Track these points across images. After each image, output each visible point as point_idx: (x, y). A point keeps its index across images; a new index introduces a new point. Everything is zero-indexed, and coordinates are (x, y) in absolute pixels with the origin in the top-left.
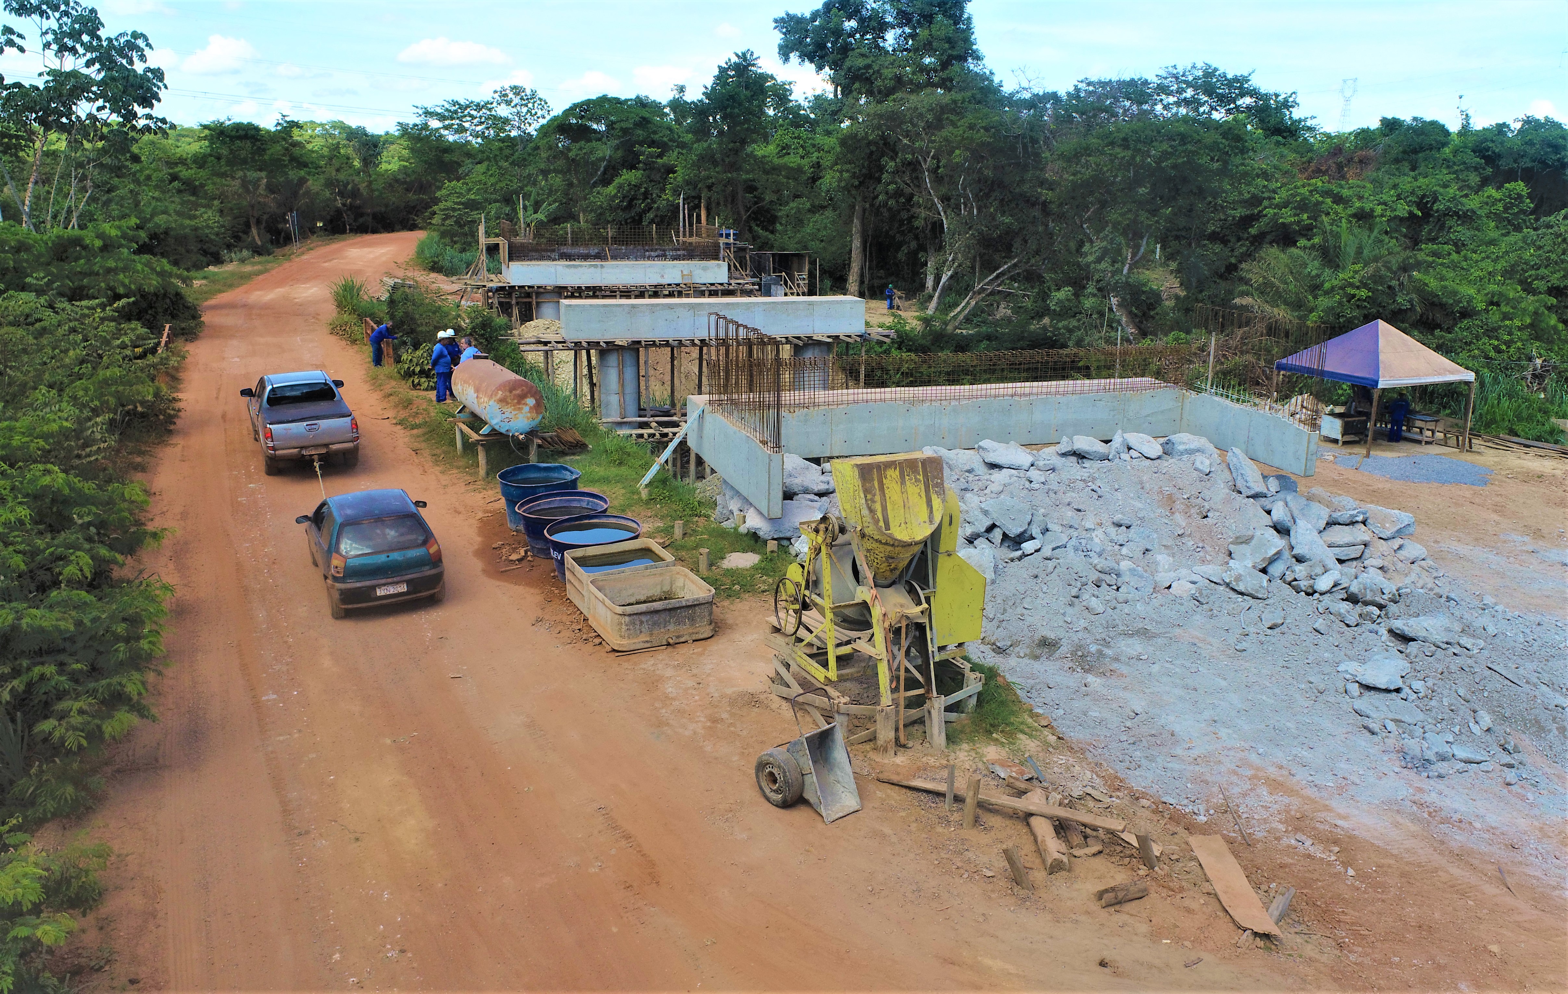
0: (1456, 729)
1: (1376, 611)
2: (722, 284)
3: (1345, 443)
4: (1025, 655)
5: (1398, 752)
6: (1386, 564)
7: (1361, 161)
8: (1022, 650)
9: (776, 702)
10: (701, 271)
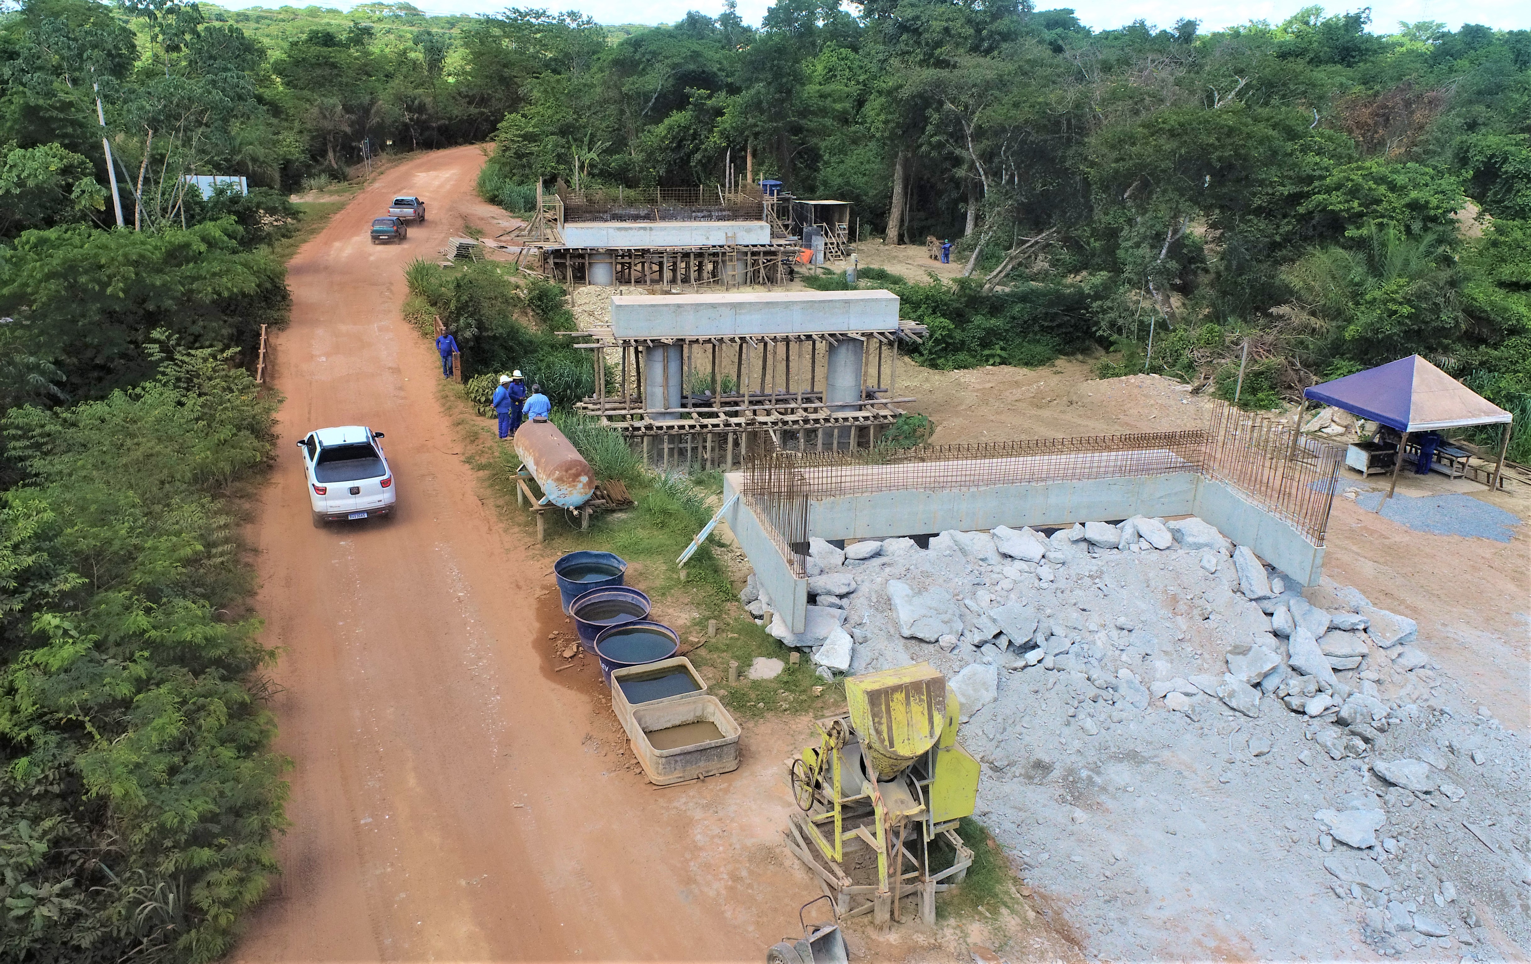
0: (1421, 899)
1: (1361, 745)
2: (764, 246)
3: (1369, 475)
4: (1021, 775)
5: (1360, 922)
6: (1382, 677)
7: (1430, 102)
8: (1018, 770)
9: (790, 861)
10: (744, 233)
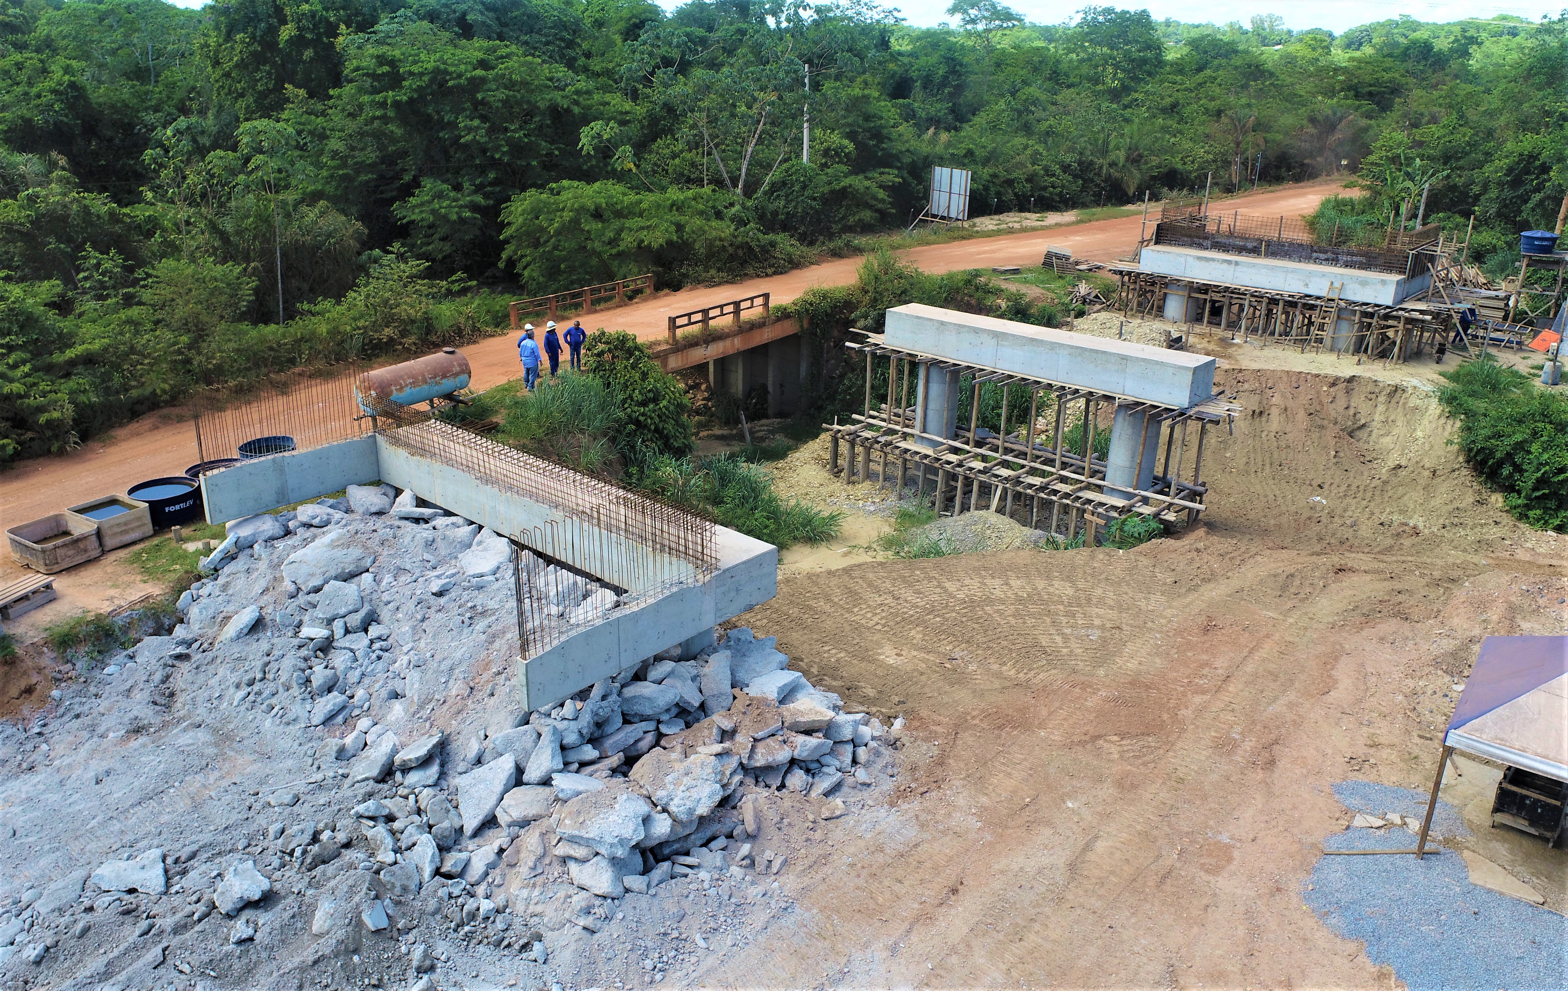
10: (1357, 286)
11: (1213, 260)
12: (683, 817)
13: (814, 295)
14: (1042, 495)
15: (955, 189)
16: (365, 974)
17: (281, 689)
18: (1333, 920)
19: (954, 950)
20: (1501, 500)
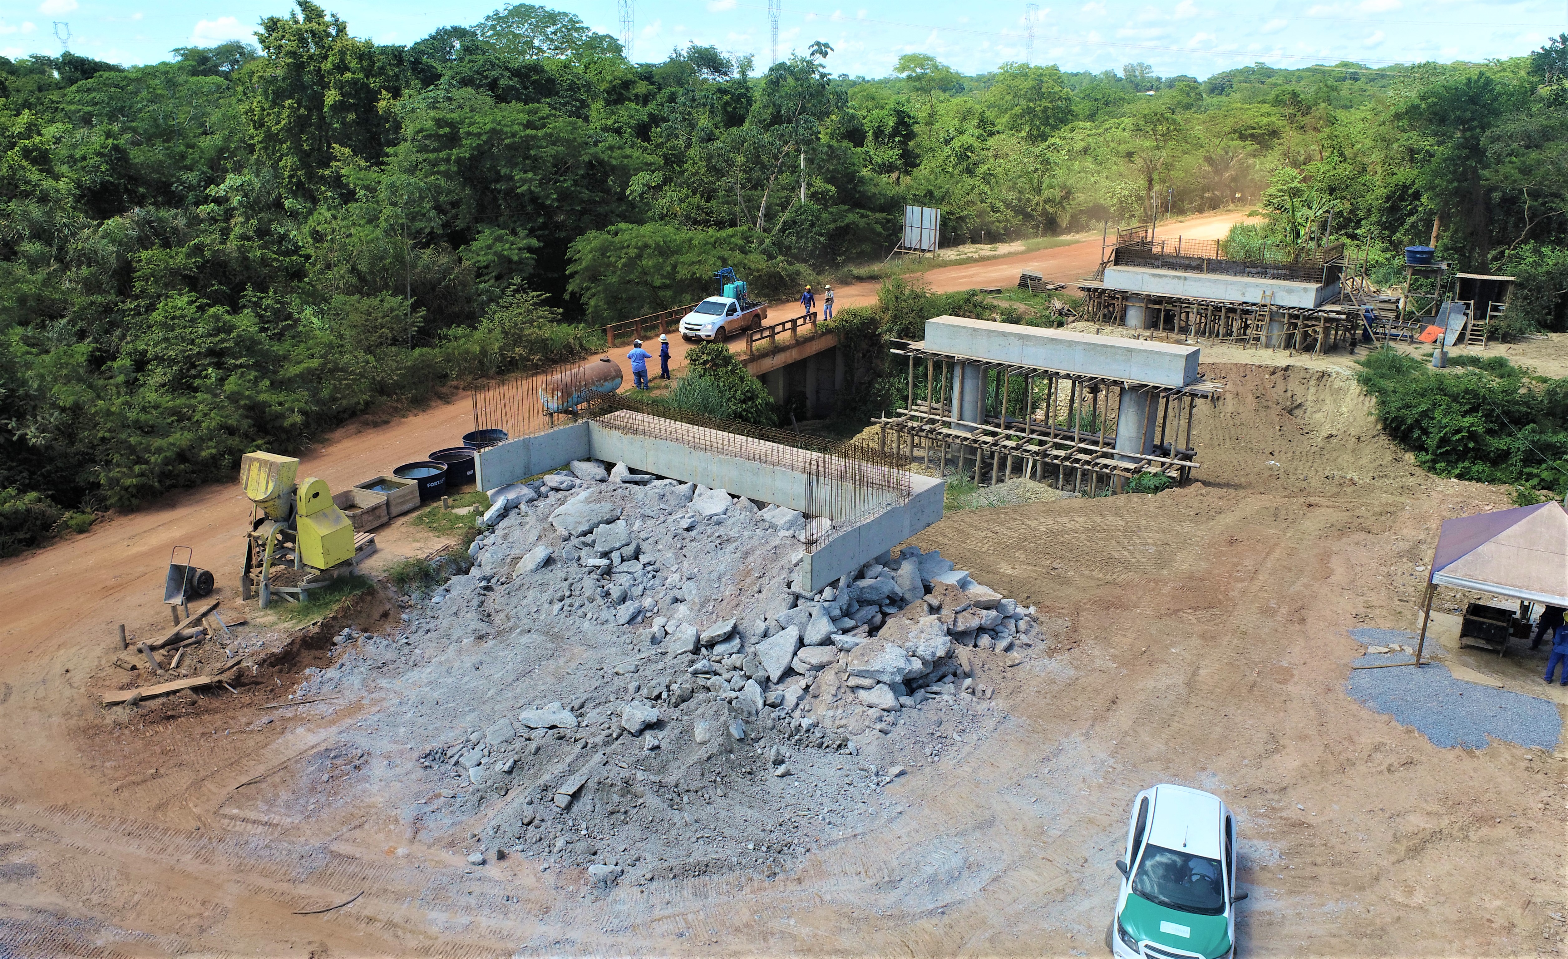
2: (1307, 309)
10: (1285, 294)
11: (1165, 276)
12: (929, 658)
13: (847, 314)
14: (1068, 463)
15: (926, 224)
16: (741, 766)
17: (586, 602)
18: (1370, 704)
19: (1126, 734)
20: (1413, 457)
